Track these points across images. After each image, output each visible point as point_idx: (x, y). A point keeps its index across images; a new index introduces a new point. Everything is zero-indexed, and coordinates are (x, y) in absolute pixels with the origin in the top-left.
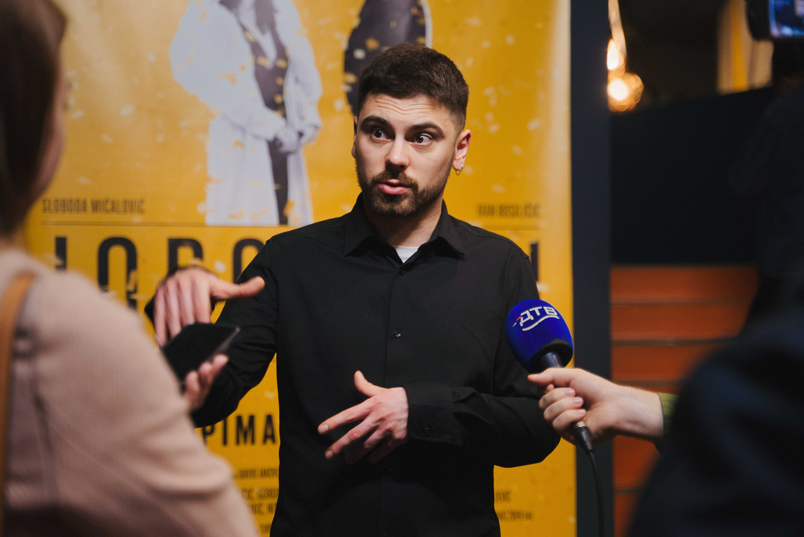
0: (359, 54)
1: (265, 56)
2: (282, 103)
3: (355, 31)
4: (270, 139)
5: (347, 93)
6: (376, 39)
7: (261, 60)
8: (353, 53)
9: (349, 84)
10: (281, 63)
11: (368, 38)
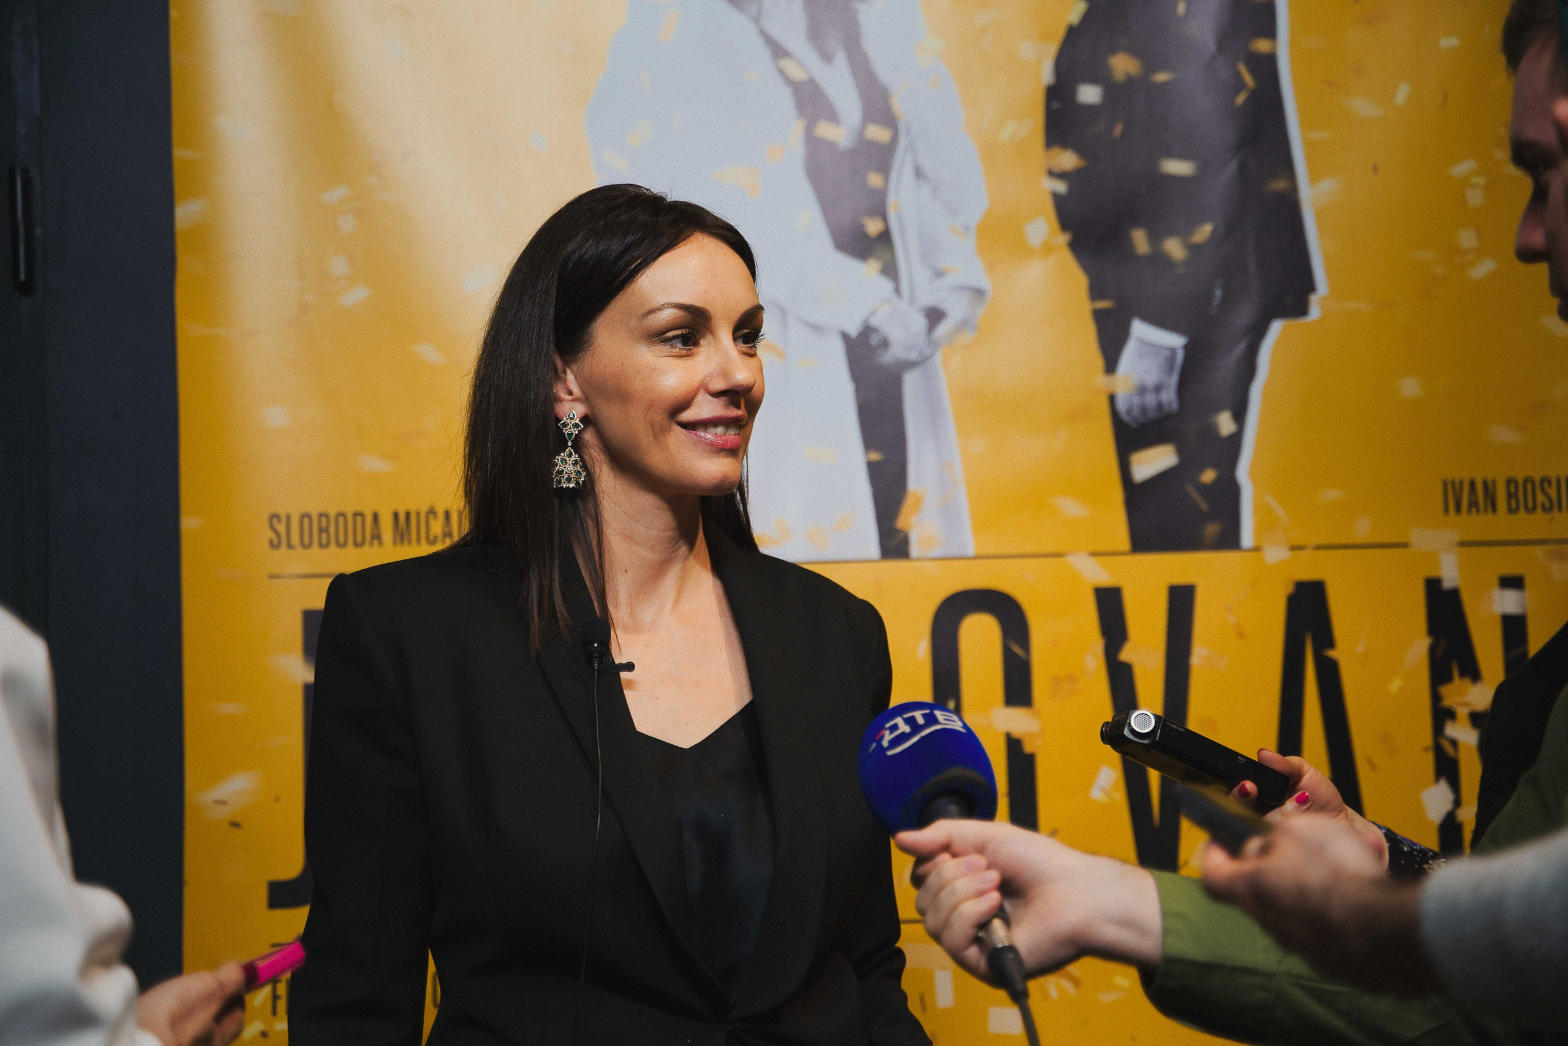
0: (1089, 94)
1: (833, 117)
2: (885, 237)
3: (1073, 34)
4: (853, 331)
5: (1057, 198)
6: (1133, 51)
7: (825, 130)
8: (1073, 94)
9: (1061, 176)
10: (878, 133)
11: (1113, 50)
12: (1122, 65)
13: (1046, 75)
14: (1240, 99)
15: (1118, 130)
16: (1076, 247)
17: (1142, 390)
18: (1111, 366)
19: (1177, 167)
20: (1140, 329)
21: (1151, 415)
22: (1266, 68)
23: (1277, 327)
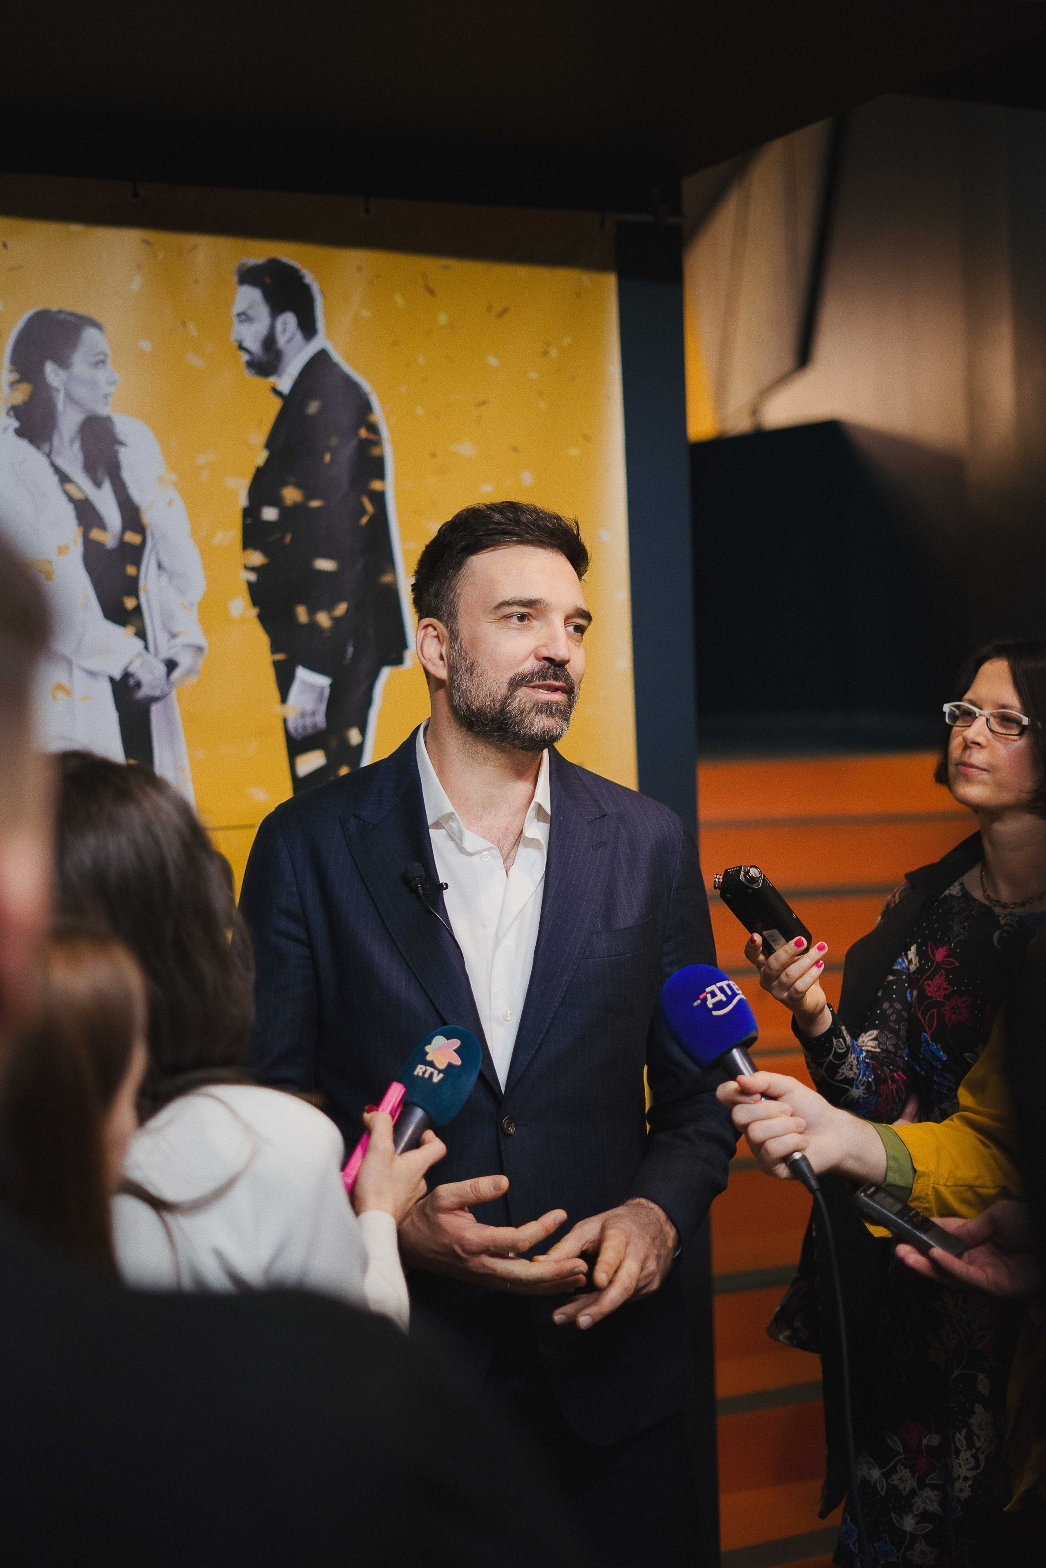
0: (270, 514)
1: (103, 526)
2: (138, 609)
3: (260, 473)
4: (117, 676)
5: (250, 585)
6: (298, 485)
7: (96, 534)
8: (259, 513)
9: (253, 569)
10: (132, 538)
11: (285, 484)
12: (291, 495)
13: (243, 500)
14: (364, 520)
15: (288, 538)
16: (261, 618)
17: (303, 715)
18: (284, 699)
19: (325, 565)
20: (302, 674)
21: (310, 731)
22: (379, 499)
23: (386, 673)
